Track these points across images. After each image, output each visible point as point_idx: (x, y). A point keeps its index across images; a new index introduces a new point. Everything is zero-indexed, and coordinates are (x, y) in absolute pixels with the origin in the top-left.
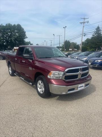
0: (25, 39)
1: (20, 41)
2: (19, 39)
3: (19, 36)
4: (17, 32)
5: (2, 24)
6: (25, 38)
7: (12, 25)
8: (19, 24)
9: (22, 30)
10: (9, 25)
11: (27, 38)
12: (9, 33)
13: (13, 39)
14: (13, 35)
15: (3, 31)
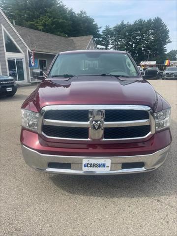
0: (165, 46)
1: (156, 50)
2: (154, 45)
3: (155, 41)
4: (152, 34)
5: (128, 23)
6: (165, 43)
7: (144, 21)
8: (159, 17)
9: (163, 28)
10: (141, 21)
11: (169, 43)
12: (137, 37)
13: (143, 47)
14: (145, 40)
15: (129, 35)
